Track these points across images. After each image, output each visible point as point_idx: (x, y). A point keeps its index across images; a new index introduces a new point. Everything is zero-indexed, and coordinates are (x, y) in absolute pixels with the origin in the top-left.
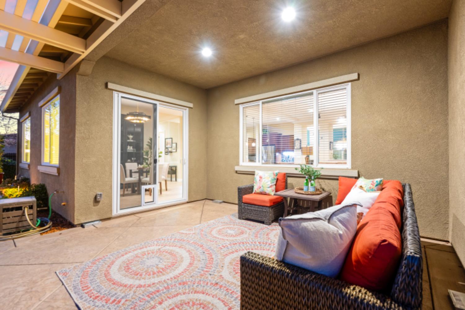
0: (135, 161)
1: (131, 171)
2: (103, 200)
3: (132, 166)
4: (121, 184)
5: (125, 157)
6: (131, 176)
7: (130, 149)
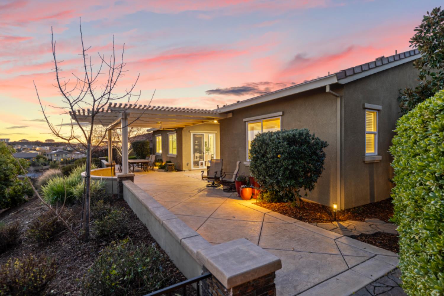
0: (198, 152)
1: (197, 157)
2: (189, 164)
3: (198, 155)
4: (194, 162)
5: (195, 151)
6: (197, 158)
7: (196, 147)
